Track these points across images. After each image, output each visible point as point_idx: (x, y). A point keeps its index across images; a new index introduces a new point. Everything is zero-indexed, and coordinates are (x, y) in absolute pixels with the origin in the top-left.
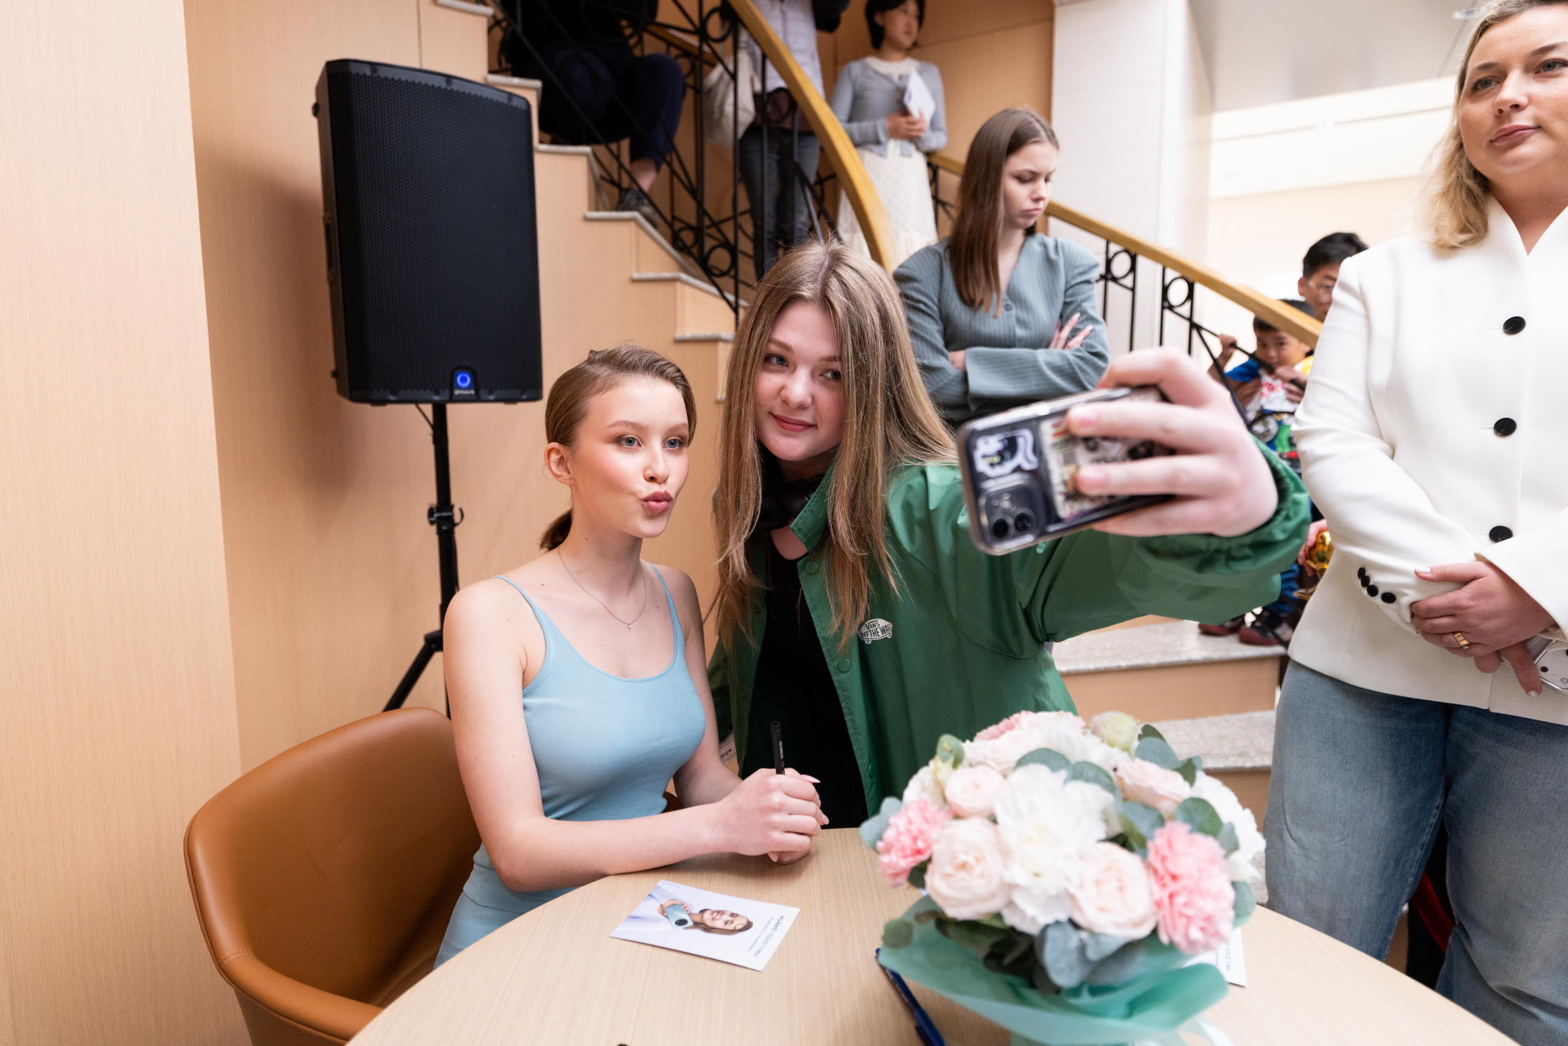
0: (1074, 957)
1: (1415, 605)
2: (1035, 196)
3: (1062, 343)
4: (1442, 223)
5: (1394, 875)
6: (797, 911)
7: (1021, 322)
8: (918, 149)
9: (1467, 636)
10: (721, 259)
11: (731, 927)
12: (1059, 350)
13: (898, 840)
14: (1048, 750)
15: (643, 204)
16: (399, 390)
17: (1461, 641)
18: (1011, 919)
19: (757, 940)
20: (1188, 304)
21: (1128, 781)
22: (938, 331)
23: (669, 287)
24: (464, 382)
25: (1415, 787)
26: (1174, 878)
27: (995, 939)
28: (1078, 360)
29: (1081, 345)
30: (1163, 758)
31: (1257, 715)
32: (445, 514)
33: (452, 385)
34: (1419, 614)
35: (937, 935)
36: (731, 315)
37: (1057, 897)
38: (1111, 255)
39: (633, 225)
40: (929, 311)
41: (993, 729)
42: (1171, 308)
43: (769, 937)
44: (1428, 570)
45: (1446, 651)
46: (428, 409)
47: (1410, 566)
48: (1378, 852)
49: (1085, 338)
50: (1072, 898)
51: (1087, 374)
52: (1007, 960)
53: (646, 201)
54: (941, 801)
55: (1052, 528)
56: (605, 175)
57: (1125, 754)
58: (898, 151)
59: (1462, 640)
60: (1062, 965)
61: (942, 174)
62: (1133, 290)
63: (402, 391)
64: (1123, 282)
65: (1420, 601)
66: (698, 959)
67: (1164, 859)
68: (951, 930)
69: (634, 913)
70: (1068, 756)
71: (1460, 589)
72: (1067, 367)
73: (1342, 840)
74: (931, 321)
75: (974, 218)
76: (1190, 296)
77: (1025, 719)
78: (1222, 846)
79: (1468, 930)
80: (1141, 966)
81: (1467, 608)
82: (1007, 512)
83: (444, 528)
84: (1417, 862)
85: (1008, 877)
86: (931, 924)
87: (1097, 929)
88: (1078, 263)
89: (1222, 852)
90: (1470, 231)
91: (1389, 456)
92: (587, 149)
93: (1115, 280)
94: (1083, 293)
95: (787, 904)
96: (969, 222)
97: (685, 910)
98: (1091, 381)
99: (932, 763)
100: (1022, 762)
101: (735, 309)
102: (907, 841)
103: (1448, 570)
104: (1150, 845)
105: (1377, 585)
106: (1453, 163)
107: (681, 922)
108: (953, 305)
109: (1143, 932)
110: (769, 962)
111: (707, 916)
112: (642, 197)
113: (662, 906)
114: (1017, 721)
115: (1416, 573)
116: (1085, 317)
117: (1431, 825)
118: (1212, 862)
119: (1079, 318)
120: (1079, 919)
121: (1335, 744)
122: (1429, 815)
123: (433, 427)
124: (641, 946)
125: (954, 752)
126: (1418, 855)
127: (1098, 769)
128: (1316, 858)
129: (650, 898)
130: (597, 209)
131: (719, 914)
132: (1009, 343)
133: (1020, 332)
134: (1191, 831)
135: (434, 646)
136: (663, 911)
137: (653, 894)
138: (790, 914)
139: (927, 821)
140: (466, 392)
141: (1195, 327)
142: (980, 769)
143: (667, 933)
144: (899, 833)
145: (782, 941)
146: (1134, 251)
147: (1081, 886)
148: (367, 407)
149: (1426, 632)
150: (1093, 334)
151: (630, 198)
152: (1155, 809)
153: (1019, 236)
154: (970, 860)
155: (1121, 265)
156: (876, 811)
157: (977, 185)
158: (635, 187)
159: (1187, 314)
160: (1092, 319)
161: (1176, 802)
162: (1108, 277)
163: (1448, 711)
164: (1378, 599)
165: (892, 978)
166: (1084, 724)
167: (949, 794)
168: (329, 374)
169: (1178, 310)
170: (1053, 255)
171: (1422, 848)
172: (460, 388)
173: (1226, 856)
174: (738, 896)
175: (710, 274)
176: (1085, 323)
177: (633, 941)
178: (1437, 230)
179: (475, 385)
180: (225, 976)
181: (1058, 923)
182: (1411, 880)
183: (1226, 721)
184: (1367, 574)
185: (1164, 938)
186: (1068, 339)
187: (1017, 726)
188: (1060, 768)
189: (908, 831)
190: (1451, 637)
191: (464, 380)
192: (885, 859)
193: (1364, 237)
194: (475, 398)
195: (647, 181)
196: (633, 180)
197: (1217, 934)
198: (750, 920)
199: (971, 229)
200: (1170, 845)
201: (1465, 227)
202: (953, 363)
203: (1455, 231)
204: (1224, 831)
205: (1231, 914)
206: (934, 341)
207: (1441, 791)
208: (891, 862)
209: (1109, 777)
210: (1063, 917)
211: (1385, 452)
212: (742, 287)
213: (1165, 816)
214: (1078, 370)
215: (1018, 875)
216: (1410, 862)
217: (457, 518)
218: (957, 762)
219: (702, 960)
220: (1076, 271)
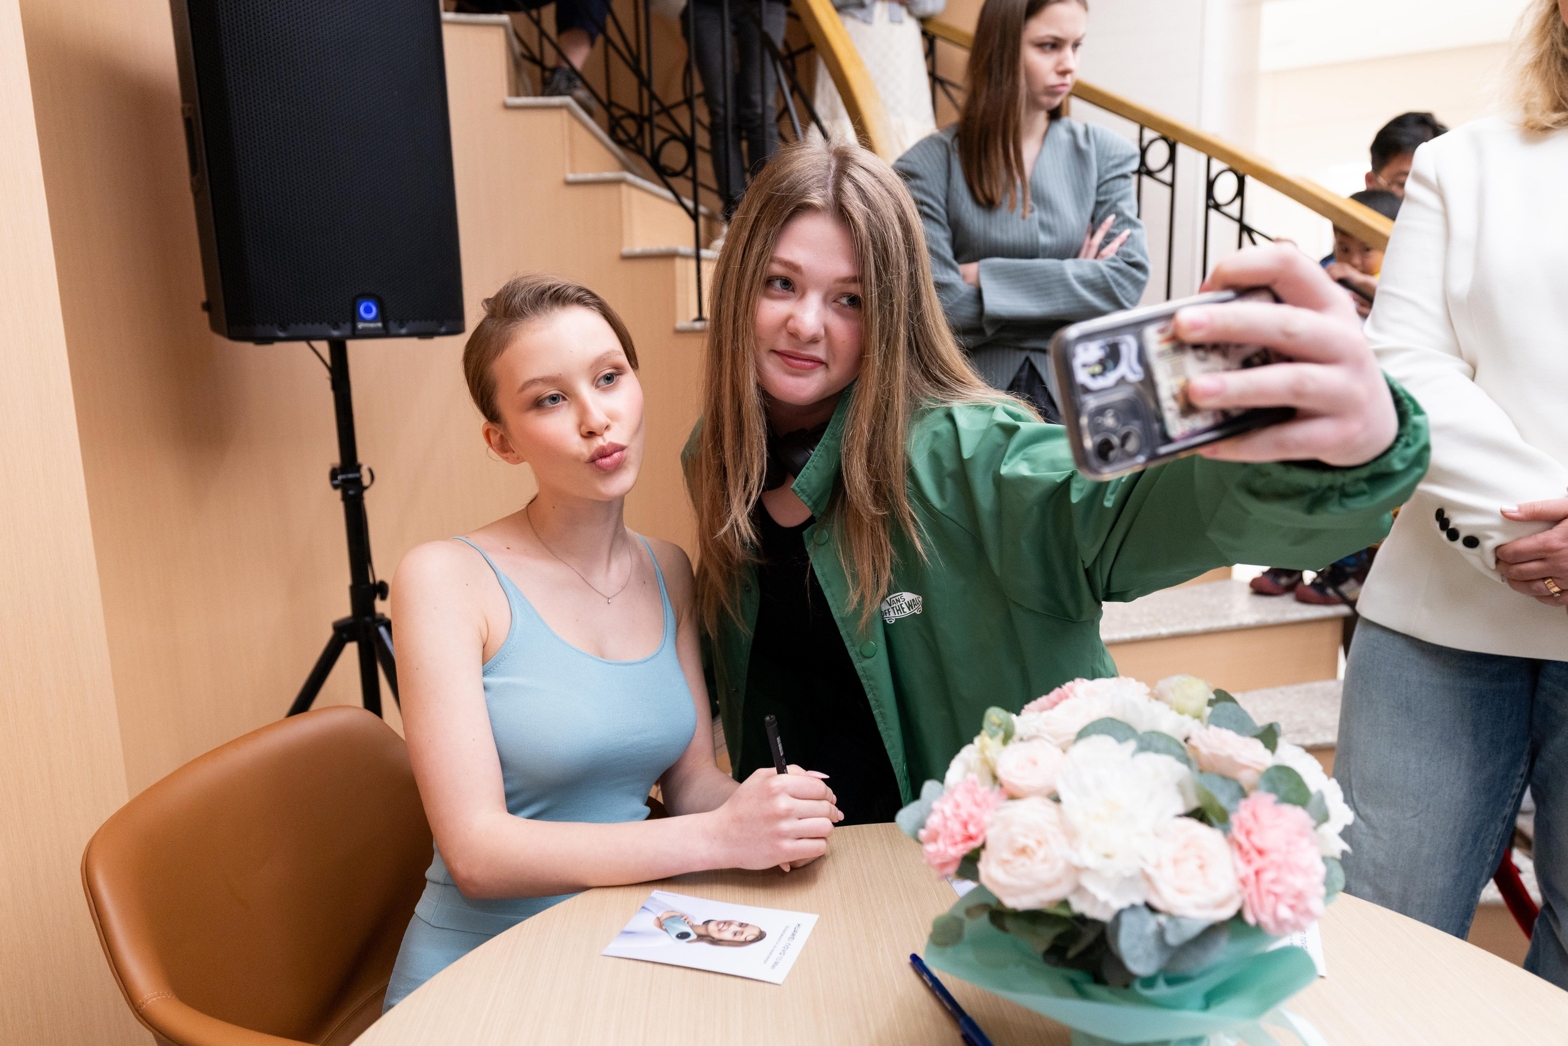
0: (1151, 944)
1: (1500, 550)
2: (1061, 68)
3: (1094, 251)
4: (1533, 100)
5: (1471, 853)
6: (816, 917)
7: (1044, 226)
8: (910, 13)
9: (1558, 582)
10: (674, 155)
11: (741, 938)
12: (1090, 260)
13: (946, 826)
14: (1112, 719)
15: (575, 87)
16: (289, 324)
17: (1551, 588)
18: (1079, 906)
19: (773, 951)
20: (1238, 202)
21: (1204, 750)
22: (947, 239)
23: (612, 191)
24: (368, 312)
25: (1498, 753)
26: (1261, 852)
27: (1058, 930)
28: (1113, 272)
29: (1117, 254)
30: (1241, 724)
31: (1317, 685)
32: (351, 476)
33: (354, 317)
34: (1504, 559)
35: (992, 930)
36: (690, 224)
37: (1131, 879)
38: (1145, 143)
39: (565, 113)
40: (935, 215)
41: (1043, 700)
42: (1217, 207)
43: (786, 947)
44: (1516, 508)
45: (1534, 600)
46: (323, 347)
47: (1495, 505)
48: (1455, 827)
49: (1121, 245)
50: (1148, 878)
51: (1124, 288)
52: (1072, 953)
53: (579, 83)
54: (989, 779)
55: (1163, 450)
56: (525, 52)
57: (1197, 721)
58: (886, 17)
59: (1554, 587)
60: (1139, 952)
61: (940, 45)
62: (1172, 185)
63: (293, 325)
64: (1160, 176)
65: (1506, 544)
66: (707, 975)
67: (1248, 833)
68: (1009, 923)
69: (627, 928)
70: (1134, 725)
71: (1551, 528)
72: (1100, 280)
73: (1415, 816)
74: (937, 226)
75: (988, 97)
76: (1240, 192)
77: (1080, 687)
78: (1312, 816)
79: (1556, 911)
80: (1223, 951)
81: (1558, 550)
82: (1113, 431)
83: (351, 492)
84: (1498, 838)
85: (1076, 860)
86: (984, 918)
87: (1176, 912)
88: (1113, 153)
89: (1312, 823)
90: (1564, 109)
91: (1469, 377)
92: (505, 18)
93: (1150, 174)
94: (1118, 190)
95: (803, 910)
96: (982, 102)
97: (686, 922)
98: (1128, 296)
99: (977, 740)
100: (1083, 734)
101: (694, 216)
102: (957, 827)
103: (1538, 508)
104: (1234, 819)
105: (1458, 528)
106: (1548, 26)
107: (683, 936)
108: (963, 207)
109: (1227, 912)
110: (789, 975)
111: (712, 927)
112: (574, 77)
113: (658, 918)
114: (1071, 690)
115: (1502, 512)
116: (1121, 219)
117: (1514, 795)
118: (1301, 834)
119: (1114, 221)
120: (1156, 902)
121: (1409, 709)
122: (1512, 784)
123: (331, 370)
124: (640, 963)
125: (1003, 726)
126: (1499, 830)
127: (1169, 739)
128: (1386, 837)
129: (643, 910)
130: (518, 95)
131: (727, 925)
132: (1031, 252)
133: (1044, 239)
134: (1276, 803)
135: (345, 636)
136: (661, 924)
137: (647, 906)
138: (808, 921)
139: (977, 805)
140: (372, 325)
141: (1245, 229)
142: (1035, 743)
143: (668, 948)
144: (945, 819)
145: (801, 952)
146: (1172, 138)
147: (1158, 866)
148: (249, 347)
149: (1514, 580)
150: (1130, 240)
151: (560, 79)
152: (1235, 780)
153: (1041, 118)
154: (1031, 843)
155: (1158, 155)
156: (916, 795)
157: (990, 56)
158: (565, 65)
159: (1236, 214)
160: (1129, 222)
161: (1258, 772)
162: (1142, 171)
163: (1535, 668)
164: (1459, 544)
165: (930, 984)
166: (1148, 690)
167: (1001, 773)
168: (199, 307)
169: (1225, 209)
170: (1082, 143)
171: (1504, 822)
172: (364, 320)
173: (1315, 828)
174: (745, 904)
175: (663, 174)
176: (1121, 226)
177: (629, 959)
178: (1526, 109)
179: (383, 316)
180: (144, 1022)
181: (1133, 907)
182: (1491, 858)
183: (1282, 693)
184: (1446, 516)
185: (1250, 918)
186: (1102, 247)
187: (1071, 695)
188: (1126, 739)
189: (956, 816)
190: (1540, 584)
191: (368, 310)
192: (931, 848)
193: (1440, 117)
194: (383, 332)
195: (579, 57)
196: (562, 55)
197: (1308, 913)
198: (763, 930)
199: (984, 111)
200: (1255, 816)
201: (1559, 104)
202: (964, 277)
203: (1547, 109)
204: (1313, 802)
205: (1322, 890)
206: (941, 251)
207: (1525, 758)
208: (938, 850)
209: (1182, 748)
210: (1139, 900)
211: (1463, 372)
212: (702, 192)
213: (1246, 788)
214: (1113, 285)
215: (1087, 857)
216: (1490, 837)
217: (366, 480)
218: (1007, 737)
219: (712, 976)
220: (1111, 163)
